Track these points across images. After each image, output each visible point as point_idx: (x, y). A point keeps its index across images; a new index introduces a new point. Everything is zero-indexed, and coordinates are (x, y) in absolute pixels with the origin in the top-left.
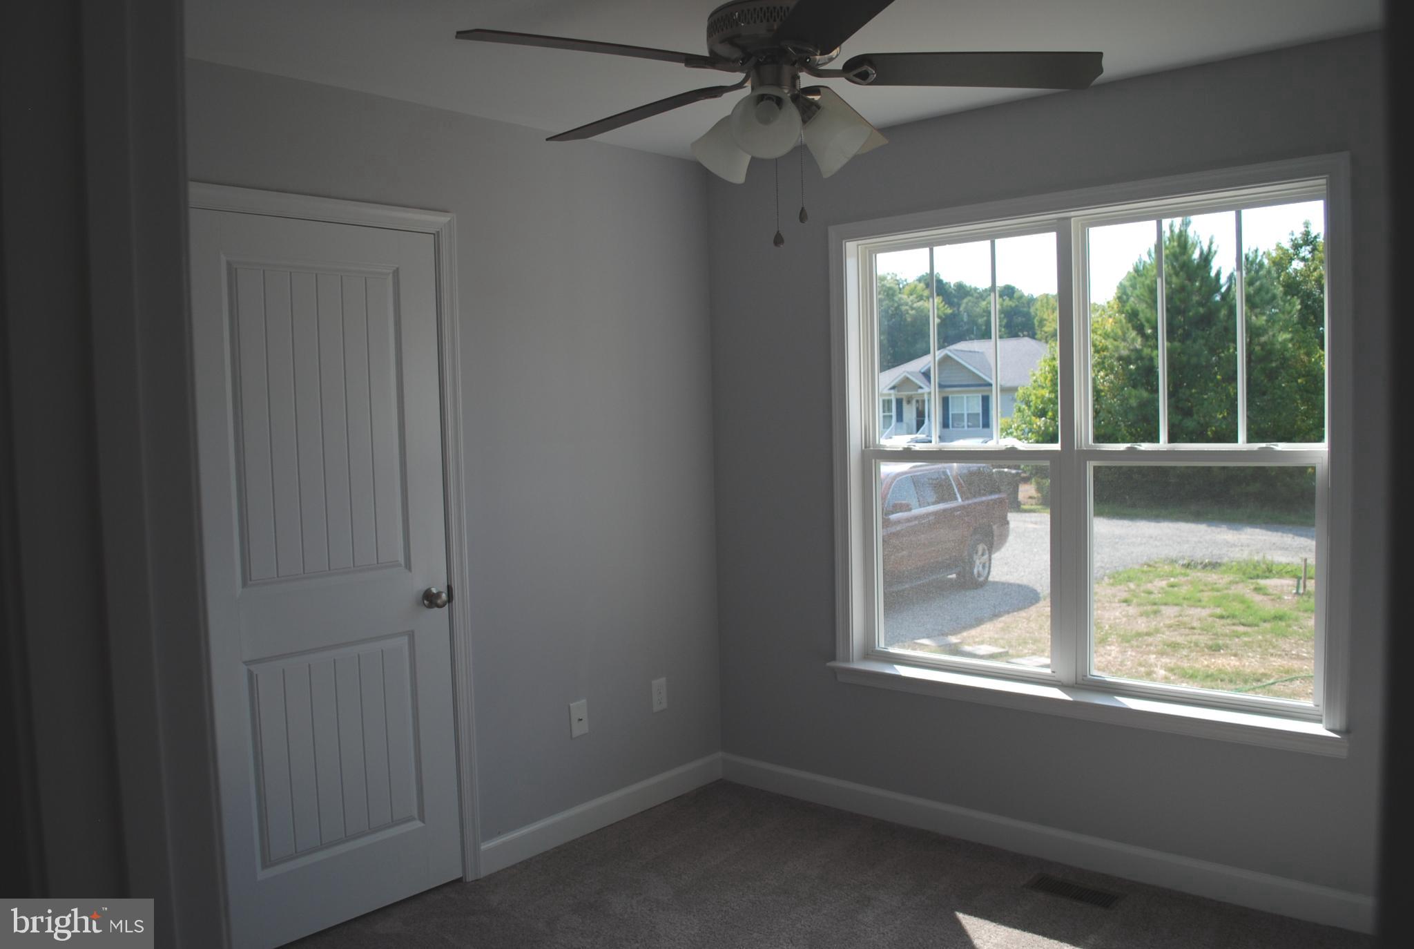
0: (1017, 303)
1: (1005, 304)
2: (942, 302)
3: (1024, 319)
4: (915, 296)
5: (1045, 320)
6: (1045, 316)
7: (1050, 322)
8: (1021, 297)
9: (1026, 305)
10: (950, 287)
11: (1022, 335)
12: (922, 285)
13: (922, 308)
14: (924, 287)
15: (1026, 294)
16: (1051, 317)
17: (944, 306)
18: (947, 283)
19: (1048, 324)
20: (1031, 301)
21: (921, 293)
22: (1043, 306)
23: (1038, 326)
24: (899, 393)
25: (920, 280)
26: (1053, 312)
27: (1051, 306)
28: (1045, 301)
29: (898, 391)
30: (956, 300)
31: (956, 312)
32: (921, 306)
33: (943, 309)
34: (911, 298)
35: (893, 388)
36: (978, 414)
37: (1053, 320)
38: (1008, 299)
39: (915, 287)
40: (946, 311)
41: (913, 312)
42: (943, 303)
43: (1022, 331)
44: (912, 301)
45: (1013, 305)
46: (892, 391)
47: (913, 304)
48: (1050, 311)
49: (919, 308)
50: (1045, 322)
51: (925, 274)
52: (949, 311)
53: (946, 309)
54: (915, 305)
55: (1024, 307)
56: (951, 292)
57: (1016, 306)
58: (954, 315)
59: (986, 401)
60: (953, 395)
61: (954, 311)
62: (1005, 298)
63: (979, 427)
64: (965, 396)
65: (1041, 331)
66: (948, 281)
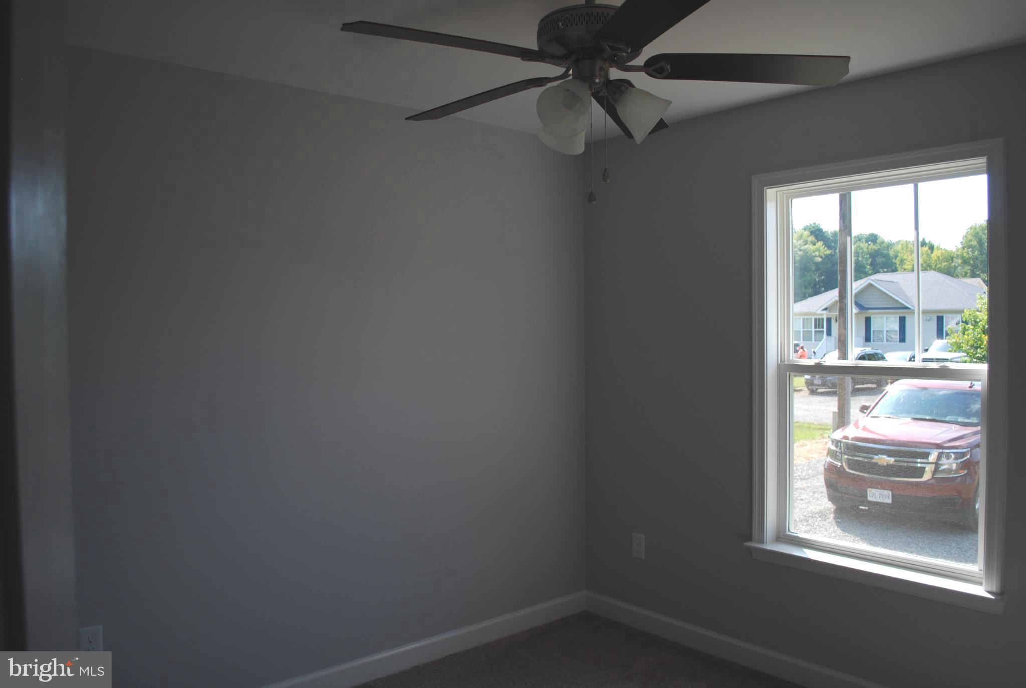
0: (879, 247)
1: (870, 247)
2: (822, 246)
3: (884, 259)
4: (802, 241)
5: (906, 260)
6: (905, 257)
7: (909, 262)
8: (883, 242)
9: (886, 249)
10: (828, 234)
11: (882, 272)
12: (806, 233)
13: (807, 250)
14: (809, 234)
15: (886, 240)
16: (910, 258)
17: (824, 249)
18: (825, 232)
19: (907, 263)
20: (889, 246)
21: (806, 239)
22: (902, 249)
23: (899, 265)
24: (830, 314)
25: (805, 229)
26: (912, 254)
27: (909, 249)
28: (905, 246)
29: (829, 312)
30: (833, 244)
31: (833, 253)
32: (807, 248)
33: (823, 251)
34: (799, 242)
35: (825, 309)
36: (897, 331)
37: (911, 260)
38: (872, 244)
39: (802, 235)
40: (825, 253)
41: (799, 253)
42: (824, 246)
43: (883, 268)
44: (799, 245)
45: (876, 248)
46: (824, 312)
47: (800, 247)
48: (908, 253)
49: (806, 250)
50: (905, 261)
51: (808, 225)
52: (828, 252)
53: (826, 251)
54: (802, 248)
55: (884, 250)
56: (829, 239)
57: (879, 249)
58: (831, 255)
59: (902, 321)
60: (874, 316)
61: (831, 253)
62: (869, 243)
63: (897, 342)
64: (885, 317)
65: (902, 268)
66: (826, 230)
